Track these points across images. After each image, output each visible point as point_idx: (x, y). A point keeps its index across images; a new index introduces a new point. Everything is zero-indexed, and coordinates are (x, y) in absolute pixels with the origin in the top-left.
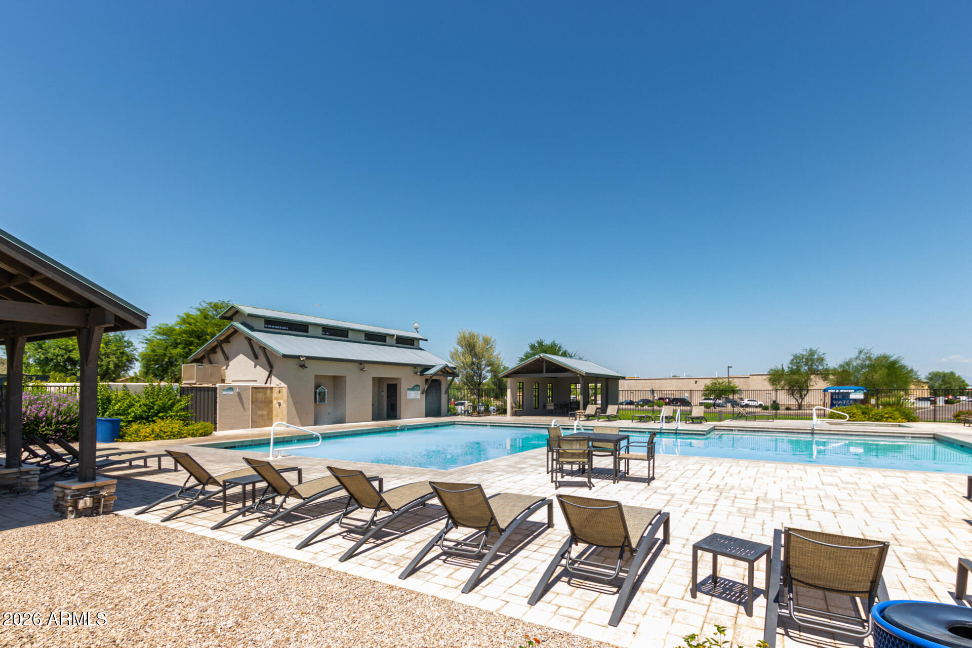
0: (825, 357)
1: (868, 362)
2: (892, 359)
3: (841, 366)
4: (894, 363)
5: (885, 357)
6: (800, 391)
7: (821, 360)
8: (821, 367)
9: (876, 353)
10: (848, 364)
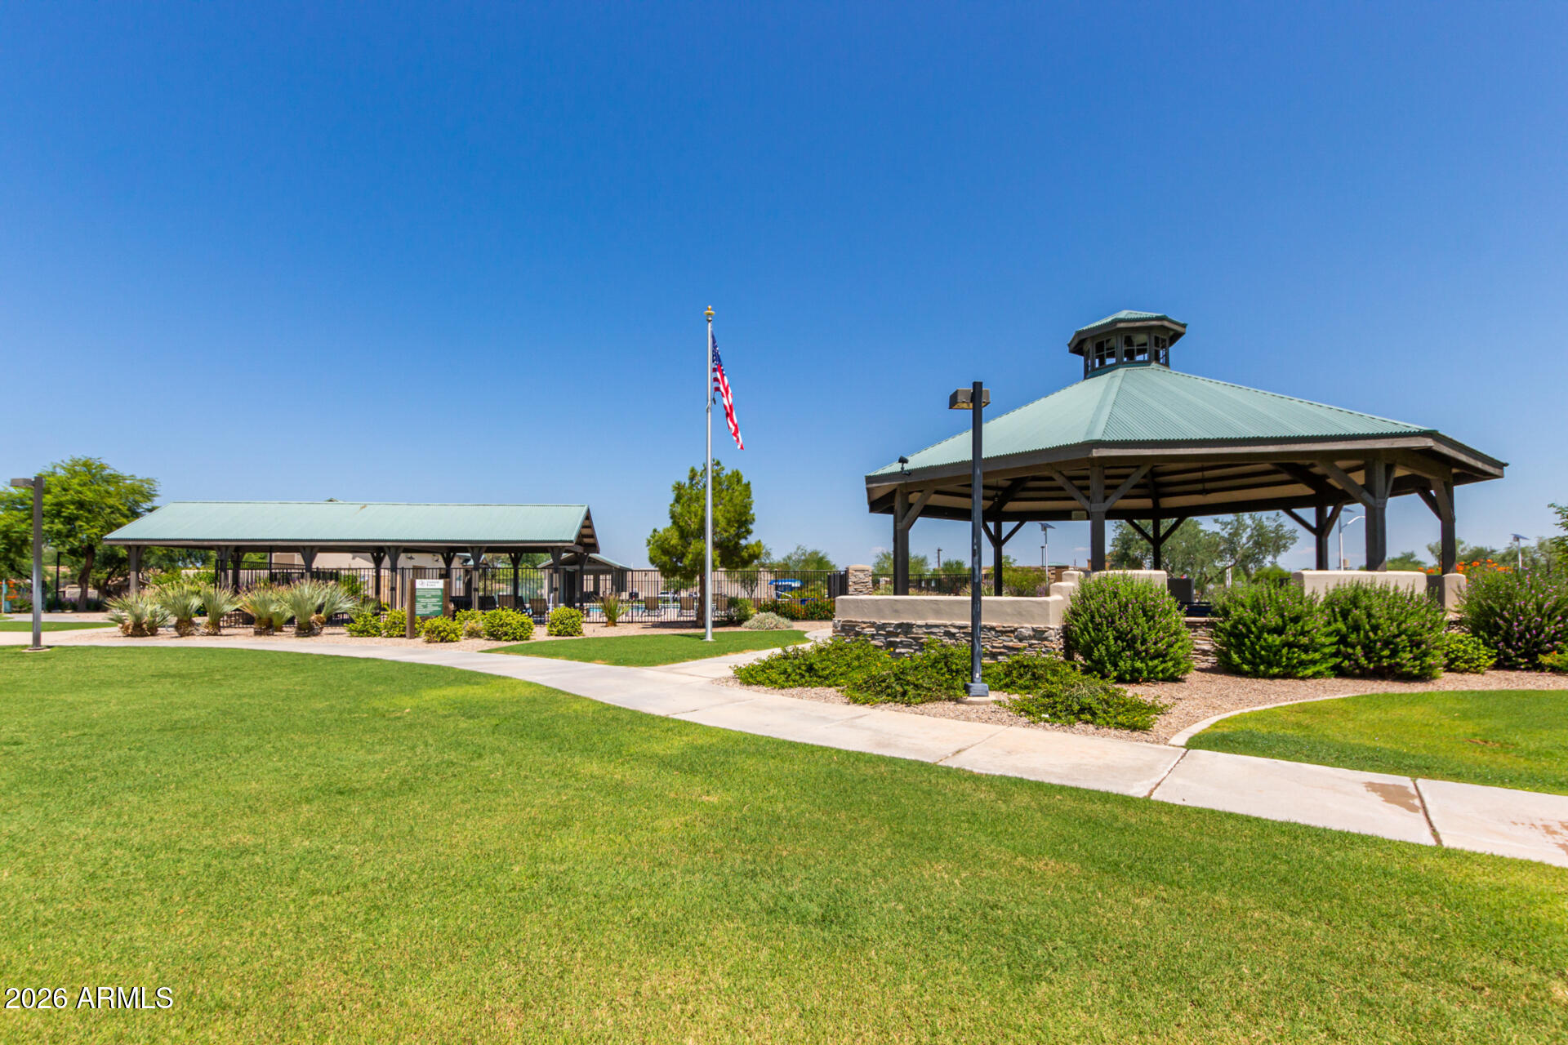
0: (772, 552)
1: (803, 557)
2: (820, 555)
3: (784, 559)
4: (821, 559)
5: (816, 553)
6: (752, 582)
7: (768, 554)
8: (768, 561)
9: (810, 549)
10: (789, 558)
